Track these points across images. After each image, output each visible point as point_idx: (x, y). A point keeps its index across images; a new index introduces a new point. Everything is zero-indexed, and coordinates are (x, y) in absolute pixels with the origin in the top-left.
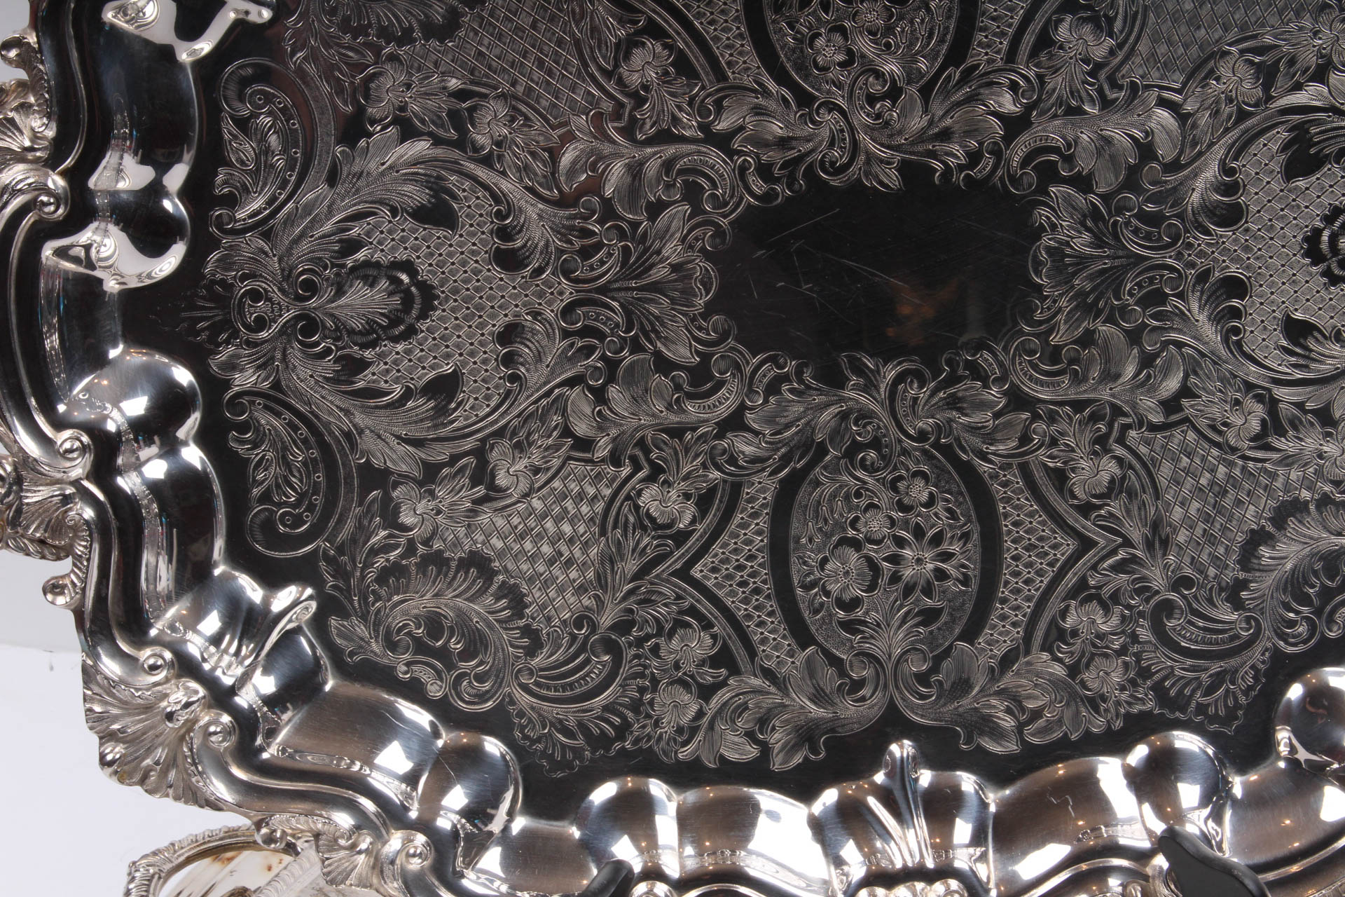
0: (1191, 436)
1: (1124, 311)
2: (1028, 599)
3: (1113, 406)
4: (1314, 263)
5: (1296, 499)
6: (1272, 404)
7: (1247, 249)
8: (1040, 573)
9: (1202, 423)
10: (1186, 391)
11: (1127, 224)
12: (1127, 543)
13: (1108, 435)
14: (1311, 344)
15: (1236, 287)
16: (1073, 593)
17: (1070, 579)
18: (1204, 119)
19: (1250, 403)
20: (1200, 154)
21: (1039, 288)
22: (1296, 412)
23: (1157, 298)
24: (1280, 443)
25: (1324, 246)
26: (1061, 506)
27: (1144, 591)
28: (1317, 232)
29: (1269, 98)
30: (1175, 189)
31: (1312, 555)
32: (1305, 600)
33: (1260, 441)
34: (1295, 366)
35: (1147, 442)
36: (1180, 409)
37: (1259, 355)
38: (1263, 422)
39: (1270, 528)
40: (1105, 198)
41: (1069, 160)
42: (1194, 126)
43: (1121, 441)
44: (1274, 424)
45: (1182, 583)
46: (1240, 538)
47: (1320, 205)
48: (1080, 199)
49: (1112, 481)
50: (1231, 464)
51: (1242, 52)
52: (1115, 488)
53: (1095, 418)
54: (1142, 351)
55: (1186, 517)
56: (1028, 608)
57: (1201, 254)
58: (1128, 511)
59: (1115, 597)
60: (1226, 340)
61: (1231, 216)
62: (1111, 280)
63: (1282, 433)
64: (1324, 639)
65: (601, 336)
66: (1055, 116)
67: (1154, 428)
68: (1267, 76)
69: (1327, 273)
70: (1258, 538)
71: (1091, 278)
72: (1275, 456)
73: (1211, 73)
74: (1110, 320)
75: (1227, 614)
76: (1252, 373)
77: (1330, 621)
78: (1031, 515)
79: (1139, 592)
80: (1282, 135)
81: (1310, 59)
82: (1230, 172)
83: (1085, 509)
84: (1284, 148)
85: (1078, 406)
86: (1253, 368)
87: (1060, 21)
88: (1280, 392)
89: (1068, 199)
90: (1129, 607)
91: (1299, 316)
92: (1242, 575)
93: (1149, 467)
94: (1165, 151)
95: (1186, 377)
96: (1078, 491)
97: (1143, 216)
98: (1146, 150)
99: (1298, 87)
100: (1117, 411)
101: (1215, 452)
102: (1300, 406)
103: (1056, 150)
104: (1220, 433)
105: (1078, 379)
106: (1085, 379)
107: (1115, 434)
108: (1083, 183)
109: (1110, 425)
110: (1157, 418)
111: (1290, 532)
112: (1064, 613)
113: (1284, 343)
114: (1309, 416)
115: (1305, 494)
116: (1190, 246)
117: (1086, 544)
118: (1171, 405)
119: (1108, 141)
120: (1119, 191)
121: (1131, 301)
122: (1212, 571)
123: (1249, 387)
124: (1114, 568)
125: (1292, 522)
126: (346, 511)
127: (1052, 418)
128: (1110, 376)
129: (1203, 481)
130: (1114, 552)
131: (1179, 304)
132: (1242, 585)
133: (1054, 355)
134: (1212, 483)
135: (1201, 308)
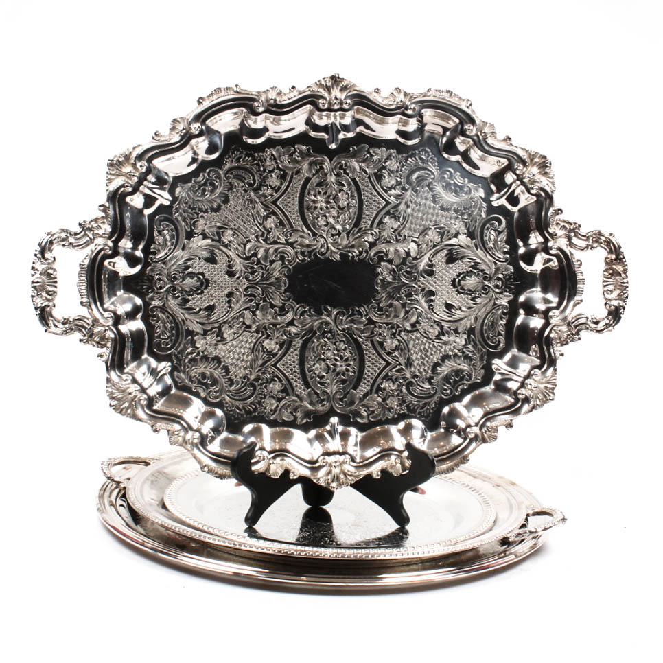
0: (419, 335)
1: (401, 298)
2: (372, 378)
3: (397, 325)
4: (454, 288)
5: (448, 354)
6: (442, 327)
7: (435, 283)
8: (375, 371)
9: (422, 331)
10: (418, 322)
11: (402, 274)
12: (400, 364)
13: (395, 333)
14: (453, 310)
15: (432, 293)
16: (384, 378)
17: (384, 373)
18: (424, 246)
19: (435, 326)
20: (423, 256)
21: (378, 290)
22: (448, 329)
23: (409, 295)
24: (442, 337)
25: (456, 283)
26: (382, 353)
27: (405, 379)
28: (455, 279)
29: (442, 242)
30: (416, 265)
31: (452, 370)
32: (449, 383)
33: (438, 337)
34: (448, 316)
35: (407, 336)
36: (416, 327)
37: (438, 313)
38: (439, 332)
39: (440, 362)
40: (397, 266)
41: (387, 255)
42: (421, 248)
43: (399, 335)
44: (442, 333)
45: (415, 376)
46: (432, 364)
47: (456, 272)
48: (389, 266)
49: (396, 346)
50: (430, 343)
51: (435, 228)
52: (397, 348)
53: (392, 328)
54: (406, 310)
55: (417, 358)
56: (372, 381)
57: (423, 283)
58: (401, 355)
59: (396, 379)
60: (429, 308)
61: (431, 273)
62: (398, 289)
63: (444, 335)
64: (455, 395)
65: (255, 297)
66: (383, 243)
67: (408, 332)
68: (442, 235)
69: (457, 291)
70: (436, 365)
71: (392, 288)
72: (442, 341)
73: (426, 234)
74: (397, 300)
75: (427, 386)
76: (436, 318)
77: (457, 390)
78: (373, 354)
79: (403, 378)
80: (445, 252)
81: (452, 231)
82: (431, 261)
83: (389, 354)
84: (446, 255)
85: (388, 324)
86: (437, 316)
87: (385, 217)
88: (443, 324)
89: (386, 266)
90: (400, 382)
91: (449, 302)
92: (432, 375)
93: (407, 343)
94: (413, 254)
95: (418, 318)
96: (386, 348)
97: (407, 272)
98: (408, 254)
99: (450, 239)
100: (398, 326)
101: (425, 339)
102: (449, 328)
103: (383, 252)
104: (427, 334)
105: (387, 317)
106: (389, 317)
107: (397, 333)
108: (390, 262)
109: (396, 331)
110: (409, 329)
111: (446, 364)
112: (381, 383)
113: (445, 310)
114: (452, 331)
115: (450, 353)
116: (419, 281)
117: (388, 364)
118: (413, 325)
119: (398, 251)
120: (400, 264)
121: (403, 295)
122: (424, 373)
123: (435, 321)
124: (396, 371)
125: (446, 361)
126: (181, 341)
127: (380, 327)
128: (396, 316)
129: (422, 348)
130: (396, 366)
131: (417, 297)
132: (432, 378)
133: (380, 309)
134: (424, 348)
135: (422, 298)
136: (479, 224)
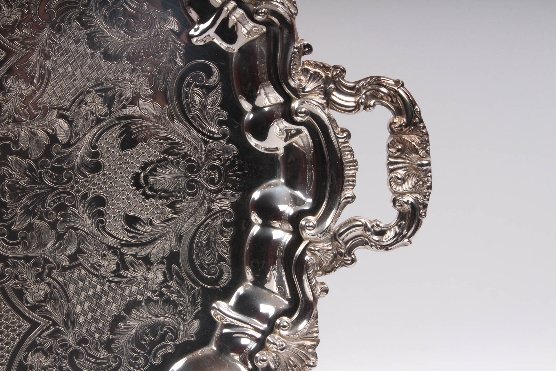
0: (83, 272)
1: (47, 214)
2: (8, 352)
3: (45, 259)
4: (138, 189)
5: (135, 300)
6: (122, 256)
7: (105, 183)
8: (13, 339)
9: (88, 265)
10: (79, 251)
11: (46, 173)
12: (55, 323)
13: (42, 273)
14: (139, 227)
15: (100, 201)
16: (29, 349)
17: (28, 342)
18: (80, 122)
19: (110, 255)
20: (80, 139)
21: (5, 204)
22: (133, 259)
23: (62, 207)
24: (124, 273)
25: (142, 181)
26: (22, 307)
27: (64, 345)
28: (138, 175)
29: (111, 112)
30: (68, 156)
31: (145, 326)
32: (142, 347)
33: (116, 273)
34: (131, 237)
35: (62, 275)
36: (77, 259)
37: (113, 233)
38: (117, 264)
39: (123, 313)
40: (36, 161)
41: (16, 143)
42: (76, 126)
43: (49, 275)
44: (122, 265)
45: (83, 341)
46: (110, 319)
47: (139, 162)
48: (23, 162)
49: (46, 295)
50: (103, 285)
51: (97, 91)
52: (47, 297)
53: (36, 264)
54: (57, 232)
55: (83, 310)
56: (8, 356)
57: (83, 186)
58: (55, 309)
59: (50, 349)
60: (97, 226)
61: (97, 168)
62: (40, 199)
63: (127, 269)
64: (152, 365)
66: (8, 123)
67: (65, 268)
68: (109, 102)
69: (144, 193)
70: (118, 319)
71: (29, 199)
72: (124, 280)
73: (82, 100)
74: (41, 218)
75: (103, 354)
76: (111, 241)
77: (155, 356)
78: (7, 312)
79: (62, 346)
80: (117, 130)
81: (128, 93)
82: (95, 147)
83: (33, 308)
84: (120, 135)
85: (27, 259)
86: (111, 239)
87: (7, 79)
88: (124, 250)
89: (16, 162)
90: (57, 354)
91: (131, 214)
92: (111, 337)
93: (64, 287)
94: (62, 137)
95: (79, 244)
96: (29, 299)
97: (53, 169)
98: (53, 138)
99: (124, 107)
100: (47, 261)
101: (95, 279)
102: (135, 256)
103: (9, 139)
104: (97, 270)
105: (26, 247)
106: (30, 246)
107: (46, 271)
108: (24, 154)
109: (44, 268)
110: (66, 263)
111: (134, 316)
112: (26, 358)
113: (126, 227)
114: (140, 261)
115: (139, 297)
116: (77, 182)
117: (34, 325)
118: (72, 258)
119: (35, 134)
120: (41, 157)
121: (50, 209)
122: (97, 336)
123: (110, 248)
124: (48, 335)
125: (134, 311)
127: (15, 265)
128: (42, 245)
129: (90, 293)
130: (48, 328)
131: (74, 209)
132: (111, 341)
133: (13, 235)
134: (94, 294)
135: (84, 212)
136: (174, 79)
